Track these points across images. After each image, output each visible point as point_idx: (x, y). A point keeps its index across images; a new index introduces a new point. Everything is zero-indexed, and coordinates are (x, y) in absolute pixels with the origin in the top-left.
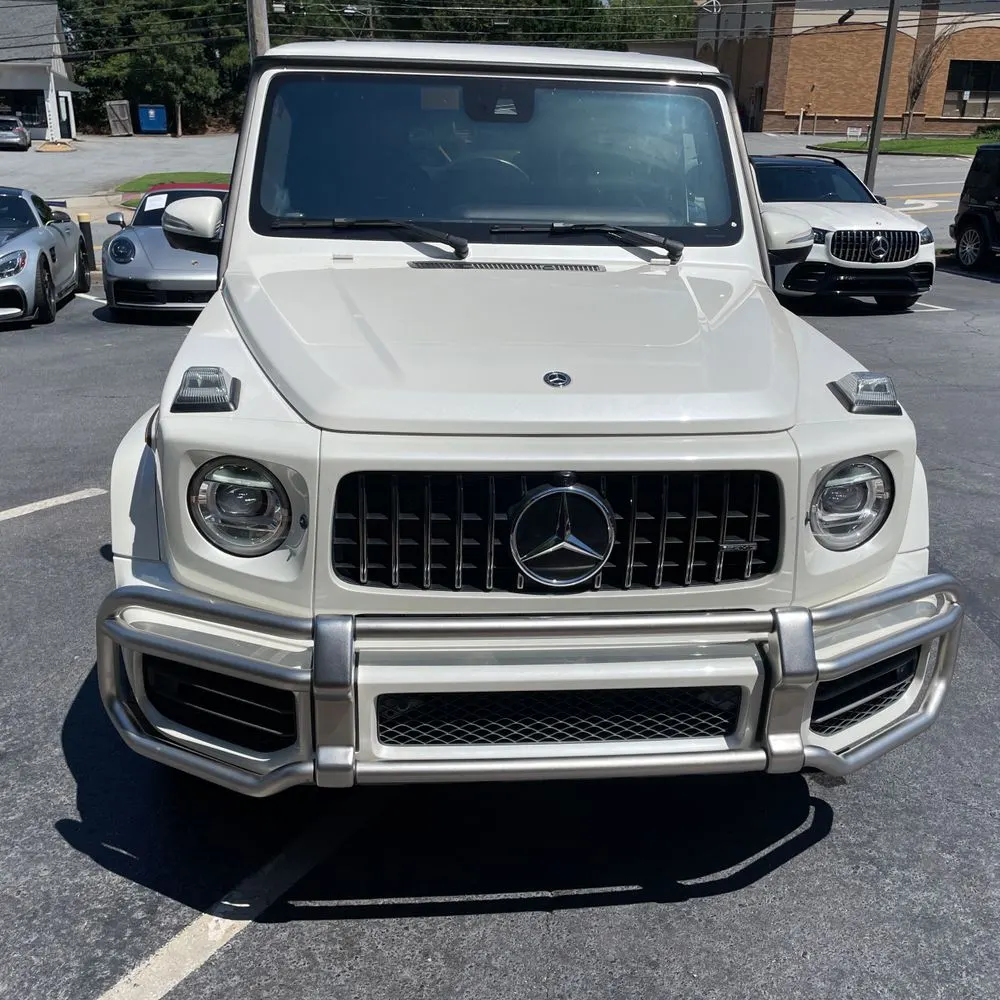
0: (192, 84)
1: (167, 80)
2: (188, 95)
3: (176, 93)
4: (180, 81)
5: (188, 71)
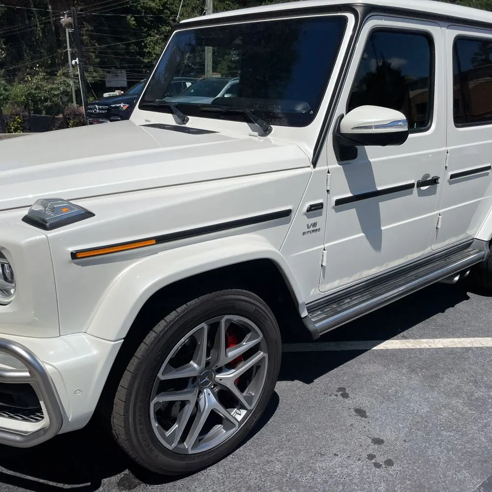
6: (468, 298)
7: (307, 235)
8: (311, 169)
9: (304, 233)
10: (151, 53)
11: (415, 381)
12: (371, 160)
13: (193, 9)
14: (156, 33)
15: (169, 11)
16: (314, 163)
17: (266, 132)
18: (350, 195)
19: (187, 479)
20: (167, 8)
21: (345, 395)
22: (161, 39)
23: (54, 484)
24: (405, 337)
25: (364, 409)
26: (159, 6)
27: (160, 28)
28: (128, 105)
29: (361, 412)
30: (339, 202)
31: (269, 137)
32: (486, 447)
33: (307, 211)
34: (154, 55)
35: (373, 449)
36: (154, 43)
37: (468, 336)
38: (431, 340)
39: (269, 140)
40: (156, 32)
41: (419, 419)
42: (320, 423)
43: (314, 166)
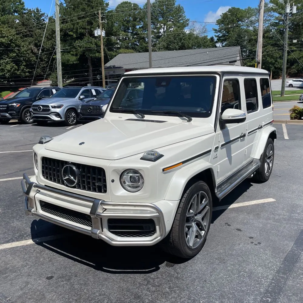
0: (277, 64)
1: (269, 64)
2: (275, 68)
3: (272, 68)
4: (273, 64)
5: (276, 61)
6: (252, 185)
7: (215, 159)
8: (214, 134)
9: (214, 158)
10: (4, 69)
11: (251, 217)
12: (229, 129)
13: (29, 43)
14: (6, 58)
15: (15, 44)
16: (215, 131)
17: (190, 120)
18: (224, 143)
19: (192, 260)
20: (13, 43)
21: (229, 225)
22: (10, 61)
23: (141, 270)
24: (237, 202)
25: (240, 228)
26: (7, 41)
27: (9, 54)
28: (20, 104)
29: (239, 230)
30: (222, 146)
31: (191, 122)
32: (289, 233)
33: (215, 150)
34: (6, 71)
35: (251, 240)
36: (6, 64)
37: (261, 199)
38: (248, 202)
39: (191, 123)
40: (6, 56)
41: (261, 229)
42: (226, 235)
43: (215, 133)
